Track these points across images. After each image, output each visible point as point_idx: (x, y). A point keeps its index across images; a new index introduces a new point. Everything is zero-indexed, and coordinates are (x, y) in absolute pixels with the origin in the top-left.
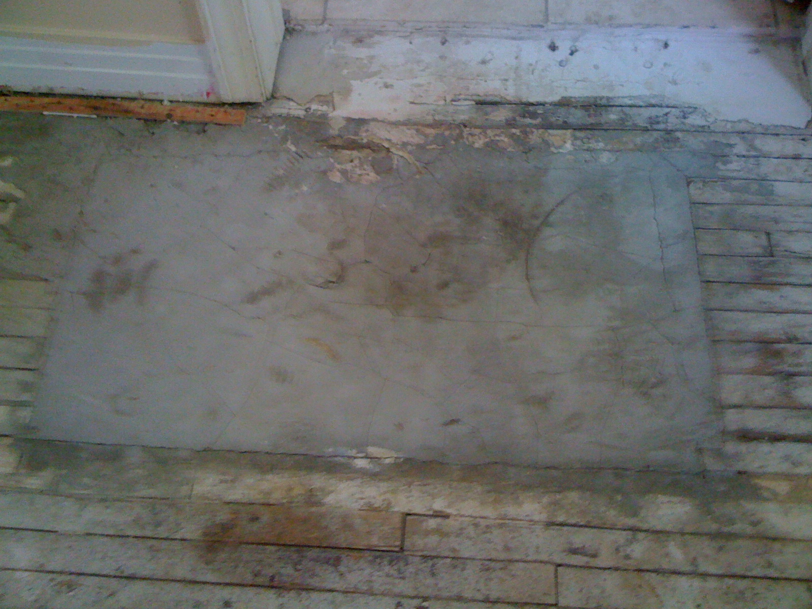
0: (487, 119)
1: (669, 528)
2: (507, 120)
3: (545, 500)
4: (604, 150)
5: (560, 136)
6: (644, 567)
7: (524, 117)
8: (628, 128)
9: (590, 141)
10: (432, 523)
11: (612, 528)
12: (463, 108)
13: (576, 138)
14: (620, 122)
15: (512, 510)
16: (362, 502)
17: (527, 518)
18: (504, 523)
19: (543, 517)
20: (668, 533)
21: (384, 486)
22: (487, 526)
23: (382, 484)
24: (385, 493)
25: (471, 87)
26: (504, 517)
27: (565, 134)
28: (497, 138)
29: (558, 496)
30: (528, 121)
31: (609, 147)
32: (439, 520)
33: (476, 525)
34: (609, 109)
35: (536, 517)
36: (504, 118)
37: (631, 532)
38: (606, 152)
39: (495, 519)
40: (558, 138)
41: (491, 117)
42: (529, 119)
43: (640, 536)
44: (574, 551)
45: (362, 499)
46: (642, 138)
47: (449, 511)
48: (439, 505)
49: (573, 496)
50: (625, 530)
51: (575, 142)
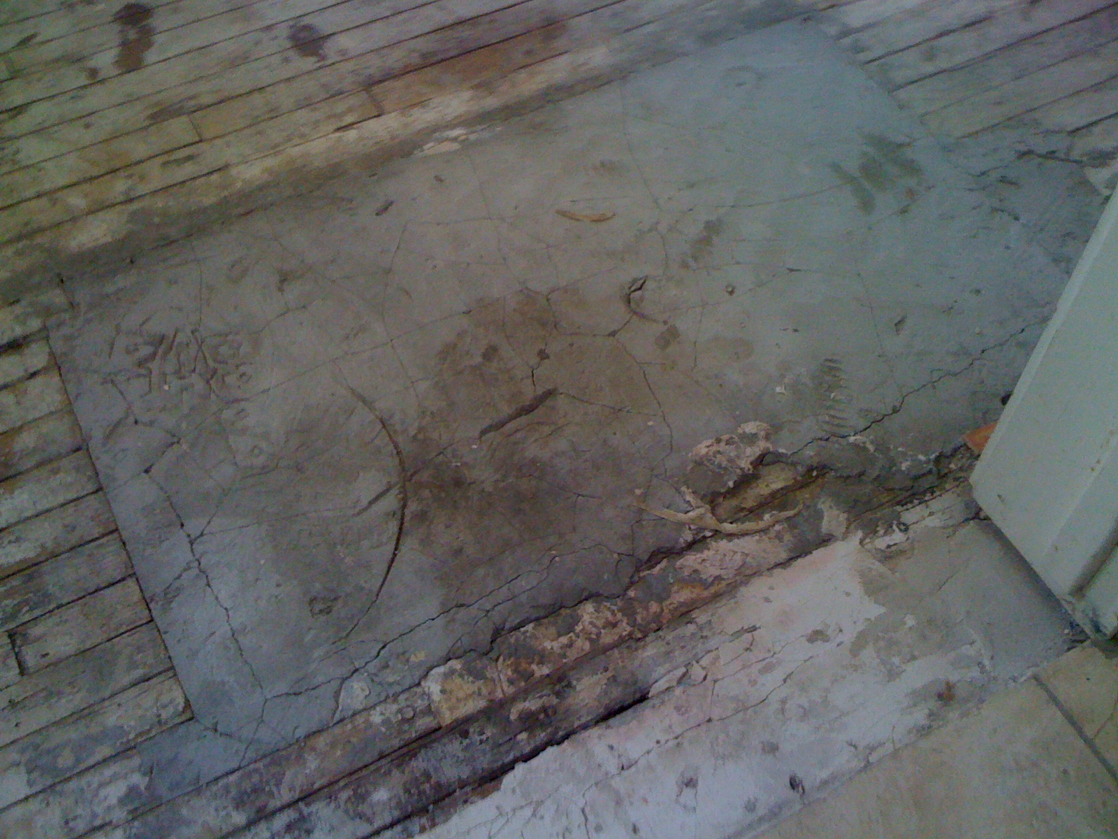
0: (606, 670)
1: (90, 218)
2: (569, 685)
3: (239, 185)
4: (365, 709)
5: (459, 700)
6: (109, 176)
7: (544, 709)
8: (342, 783)
9: (400, 717)
10: (349, 119)
11: (155, 193)
12: (661, 670)
13: (428, 711)
14: (362, 790)
15: (271, 162)
16: (432, 105)
17: (250, 163)
18: (275, 149)
19: (234, 171)
20: (91, 212)
21: (420, 125)
22: (290, 140)
23: (423, 126)
24: (414, 121)
25: (675, 717)
26: (276, 154)
27: (451, 709)
28: (564, 640)
29: (226, 193)
30: (532, 704)
31: (360, 720)
32: (344, 124)
33: (302, 136)
34: (396, 813)
35: (242, 167)
36: (578, 688)
37: (132, 196)
38: (361, 707)
39: (285, 149)
40: (461, 694)
41: (601, 678)
42: (533, 708)
43: (122, 198)
44: (189, 158)
45: (434, 108)
46: (308, 771)
47: (338, 134)
48: (352, 134)
49: (209, 200)
50: (140, 197)
51: (426, 703)
